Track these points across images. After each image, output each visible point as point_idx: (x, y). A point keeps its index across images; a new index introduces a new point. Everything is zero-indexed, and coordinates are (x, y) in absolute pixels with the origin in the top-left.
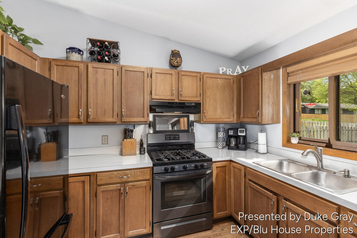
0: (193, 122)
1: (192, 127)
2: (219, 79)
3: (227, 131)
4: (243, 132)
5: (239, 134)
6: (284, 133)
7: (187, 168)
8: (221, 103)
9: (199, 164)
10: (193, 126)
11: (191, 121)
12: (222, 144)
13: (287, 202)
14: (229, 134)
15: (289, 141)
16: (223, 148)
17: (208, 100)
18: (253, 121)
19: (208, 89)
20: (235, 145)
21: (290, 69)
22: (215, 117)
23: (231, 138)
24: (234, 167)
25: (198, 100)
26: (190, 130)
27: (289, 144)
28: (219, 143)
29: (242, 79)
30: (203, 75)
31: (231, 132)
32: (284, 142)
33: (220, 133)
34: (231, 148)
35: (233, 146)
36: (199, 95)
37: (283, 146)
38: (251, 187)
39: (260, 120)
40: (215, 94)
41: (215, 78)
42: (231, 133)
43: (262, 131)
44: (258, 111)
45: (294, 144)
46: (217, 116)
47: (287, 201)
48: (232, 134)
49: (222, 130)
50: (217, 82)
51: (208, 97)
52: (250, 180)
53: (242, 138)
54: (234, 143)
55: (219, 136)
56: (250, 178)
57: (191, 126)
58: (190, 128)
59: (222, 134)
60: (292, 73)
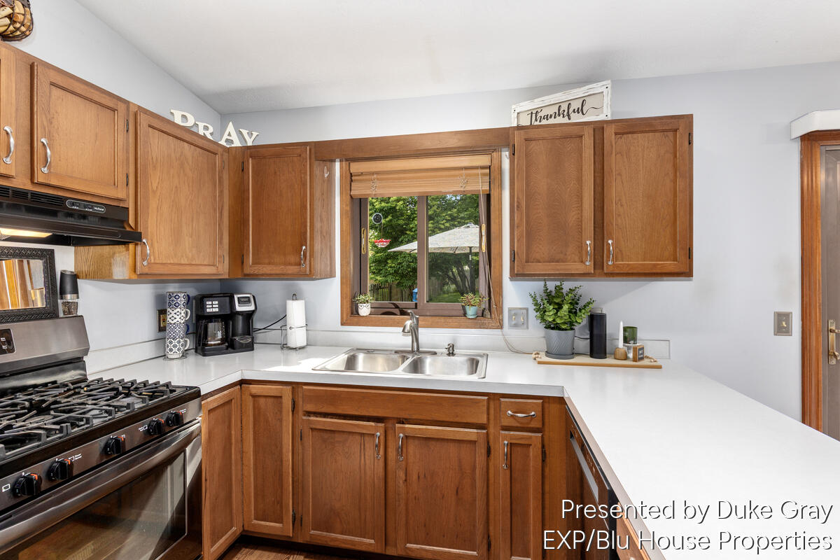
0: (75, 277)
1: (69, 297)
2: (186, 144)
3: (197, 303)
4: (247, 301)
5: (239, 308)
6: (345, 295)
7: (124, 446)
8: (192, 221)
9: (161, 418)
10: (75, 290)
11: (63, 275)
12: (182, 345)
13: (407, 426)
14: (208, 310)
15: (354, 311)
16: (185, 355)
17: (153, 204)
18: (290, 272)
19: (155, 167)
20: (222, 340)
21: (356, 167)
22: (176, 261)
23: (211, 322)
24: (254, 396)
25: (120, 196)
26: (61, 308)
27: (356, 319)
28: (171, 343)
29: (250, 162)
30: (136, 114)
31: (212, 304)
32: (345, 316)
33: (175, 311)
34: (210, 350)
35: (214, 345)
36: (122, 178)
37: (343, 324)
38: (316, 429)
39: (308, 269)
40: (176, 187)
41: (177, 138)
42: (212, 307)
43: (295, 297)
44: (304, 248)
45: (363, 316)
46: (182, 256)
47: (403, 423)
48: (217, 310)
49: (182, 301)
50: (182, 152)
51: (154, 192)
52: (309, 413)
53: (240, 318)
54: (219, 335)
55: (175, 321)
56: (310, 408)
57: (63, 292)
58: (60, 301)
59: (182, 312)
60: (359, 175)
